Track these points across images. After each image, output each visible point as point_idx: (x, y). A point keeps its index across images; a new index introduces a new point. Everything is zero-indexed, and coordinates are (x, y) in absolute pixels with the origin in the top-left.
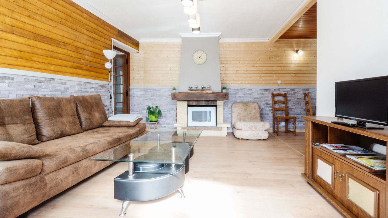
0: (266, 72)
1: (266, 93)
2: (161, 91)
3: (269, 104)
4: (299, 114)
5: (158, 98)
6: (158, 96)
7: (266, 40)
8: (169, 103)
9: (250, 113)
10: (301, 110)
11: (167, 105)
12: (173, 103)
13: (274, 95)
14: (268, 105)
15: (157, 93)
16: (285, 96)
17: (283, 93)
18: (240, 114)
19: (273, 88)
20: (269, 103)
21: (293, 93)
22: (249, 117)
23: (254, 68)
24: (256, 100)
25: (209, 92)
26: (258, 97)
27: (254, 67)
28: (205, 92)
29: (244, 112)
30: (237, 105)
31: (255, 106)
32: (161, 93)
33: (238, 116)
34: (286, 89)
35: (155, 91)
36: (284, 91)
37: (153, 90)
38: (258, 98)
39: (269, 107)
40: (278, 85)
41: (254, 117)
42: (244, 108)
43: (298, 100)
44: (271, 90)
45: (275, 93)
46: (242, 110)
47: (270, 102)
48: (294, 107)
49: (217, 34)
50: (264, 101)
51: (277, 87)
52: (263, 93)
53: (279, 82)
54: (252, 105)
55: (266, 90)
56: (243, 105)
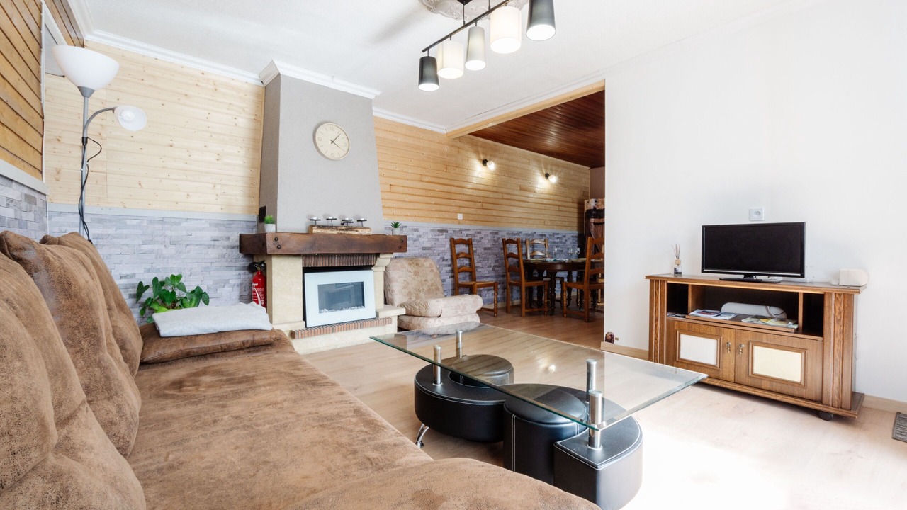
0: (441, 195)
1: (441, 237)
2: (184, 224)
3: (447, 260)
4: (487, 277)
5: (172, 250)
6: (171, 243)
7: (443, 129)
8: (214, 265)
9: (426, 280)
10: (489, 269)
11: (207, 270)
12: (226, 264)
13: (454, 242)
14: (444, 263)
15: (168, 233)
16: (468, 243)
17: (466, 238)
18: (408, 283)
19: (451, 226)
20: (446, 258)
21: (478, 238)
22: (426, 288)
23: (421, 183)
24: (425, 252)
25: (366, 234)
26: (429, 246)
27: (421, 181)
28: (356, 233)
29: (414, 279)
30: (399, 265)
31: (431, 266)
32: (184, 233)
33: (404, 288)
34: (469, 230)
35: (158, 226)
36: (467, 235)
37: (151, 221)
38: (429, 249)
39: (446, 266)
40: (459, 222)
41: (433, 288)
42: (412, 269)
43: (486, 251)
44: (449, 232)
45: (456, 238)
46: (409, 274)
47: (448, 256)
48: (480, 265)
49: (369, 93)
50: (439, 255)
51: (457, 227)
52: (437, 237)
53: (460, 216)
54: (425, 264)
55: (442, 231)
56: (410, 264)
